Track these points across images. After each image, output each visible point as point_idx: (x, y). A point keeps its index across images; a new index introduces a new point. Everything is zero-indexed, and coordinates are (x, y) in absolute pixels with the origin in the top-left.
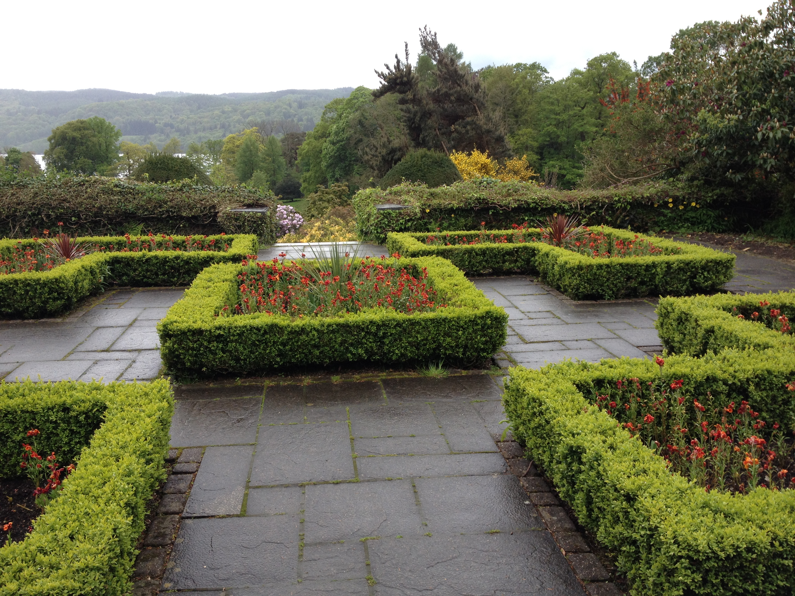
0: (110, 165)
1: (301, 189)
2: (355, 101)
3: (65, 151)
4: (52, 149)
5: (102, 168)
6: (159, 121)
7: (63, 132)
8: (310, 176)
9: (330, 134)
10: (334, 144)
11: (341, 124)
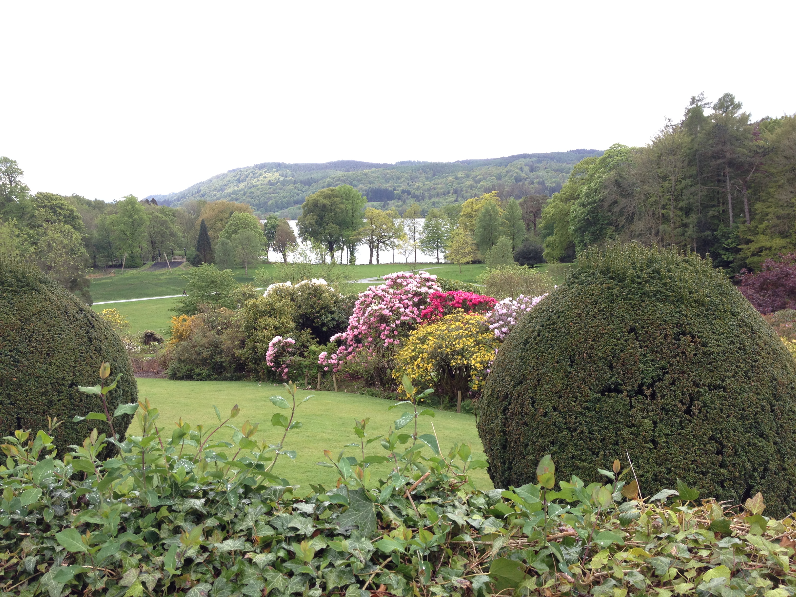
0: (355, 230)
1: (544, 255)
2: (610, 160)
3: (316, 217)
4: (305, 216)
5: (348, 233)
6: (397, 188)
7: (315, 200)
8: (555, 241)
9: (579, 195)
10: (584, 206)
11: (592, 185)
